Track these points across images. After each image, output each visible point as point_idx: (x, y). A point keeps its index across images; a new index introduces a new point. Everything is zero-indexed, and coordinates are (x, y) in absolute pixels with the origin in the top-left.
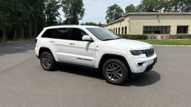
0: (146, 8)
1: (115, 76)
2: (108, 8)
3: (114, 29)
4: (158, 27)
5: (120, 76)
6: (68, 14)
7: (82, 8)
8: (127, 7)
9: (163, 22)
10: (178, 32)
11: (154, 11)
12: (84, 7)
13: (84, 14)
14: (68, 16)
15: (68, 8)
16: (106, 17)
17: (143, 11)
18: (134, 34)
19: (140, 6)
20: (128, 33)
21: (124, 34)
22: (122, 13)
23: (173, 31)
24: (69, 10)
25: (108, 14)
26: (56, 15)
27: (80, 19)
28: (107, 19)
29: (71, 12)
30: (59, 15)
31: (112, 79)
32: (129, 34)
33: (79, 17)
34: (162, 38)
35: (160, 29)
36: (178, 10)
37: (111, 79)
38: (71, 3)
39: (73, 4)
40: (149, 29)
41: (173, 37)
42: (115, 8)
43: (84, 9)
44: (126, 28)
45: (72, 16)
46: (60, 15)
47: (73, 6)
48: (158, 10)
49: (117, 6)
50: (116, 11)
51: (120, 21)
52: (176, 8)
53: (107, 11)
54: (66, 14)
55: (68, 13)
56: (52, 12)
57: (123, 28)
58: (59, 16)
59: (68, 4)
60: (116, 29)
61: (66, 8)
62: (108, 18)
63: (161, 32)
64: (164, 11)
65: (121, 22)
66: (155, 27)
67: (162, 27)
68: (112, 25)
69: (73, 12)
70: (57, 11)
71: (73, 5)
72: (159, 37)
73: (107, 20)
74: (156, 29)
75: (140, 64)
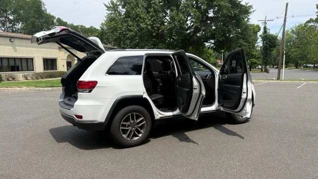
4: (15, 59)
9: (22, 51)
23: (39, 67)
34: (27, 79)
35: (18, 63)
41: (39, 76)
63: (20, 68)
66: (8, 59)
67: (21, 59)
72: (19, 75)
74: (12, 63)
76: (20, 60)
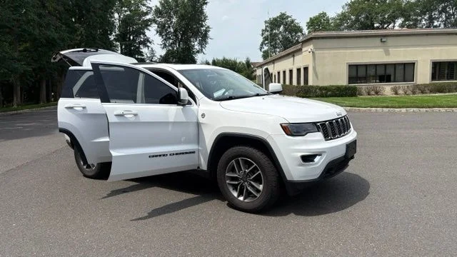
0: (357, 20)
1: (247, 190)
2: (266, 22)
3: (279, 73)
4: (385, 65)
5: (258, 191)
6: (171, 41)
7: (202, 26)
8: (311, 19)
9: (398, 54)
10: (433, 78)
11: (378, 28)
12: (208, 23)
13: (209, 40)
14: (170, 45)
15: (169, 27)
16: (262, 45)
17: (349, 28)
18: (326, 84)
19: (343, 17)
20: (310, 83)
21: (302, 84)
22: (300, 34)
23: (423, 75)
24: (172, 30)
25: (266, 39)
26: (140, 43)
27: (198, 52)
28: (263, 50)
29: (176, 36)
30: (148, 44)
31: (241, 198)
32: (315, 85)
33: (197, 47)
34: (396, 93)
35: (390, 71)
36: (436, 23)
37: (239, 196)
38: (176, 13)
39: (182, 15)
40: (362, 72)
41: (422, 89)
42: (282, 23)
43: (208, 27)
44: (306, 69)
45: (179, 45)
46: (150, 43)
47: (182, 21)
48: (386, 26)
49: (288, 17)
50: (286, 30)
51: (293, 54)
52: (431, 20)
53: (263, 30)
54: (165, 39)
55: (170, 38)
56: (131, 38)
57: (299, 70)
58: (148, 47)
59: (170, 17)
60: (284, 72)
61: (164, 26)
62: (266, 48)
63: (392, 78)
64: (402, 26)
65: (294, 56)
66: (376, 65)
67: (395, 65)
68: (274, 63)
69: (182, 36)
70: (144, 34)
71: (182, 18)
72: (387, 89)
73: (264, 52)
74: (381, 72)
75: (307, 159)
76: (393, 66)
